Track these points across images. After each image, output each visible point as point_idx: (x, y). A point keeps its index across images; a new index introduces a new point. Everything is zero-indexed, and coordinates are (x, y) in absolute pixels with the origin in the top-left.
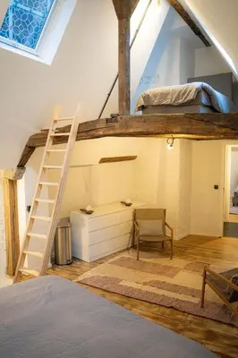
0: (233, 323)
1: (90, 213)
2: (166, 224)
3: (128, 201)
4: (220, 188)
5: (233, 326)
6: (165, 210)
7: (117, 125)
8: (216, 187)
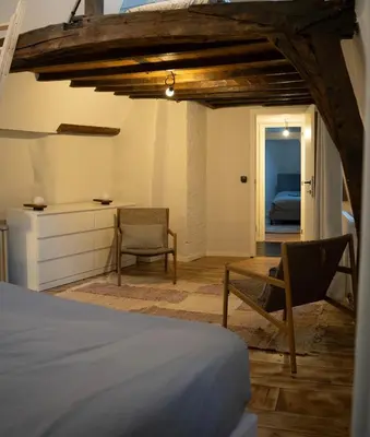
0: (272, 347)
1: (39, 208)
2: (169, 232)
3: (106, 197)
4: (250, 180)
5: (274, 351)
6: (167, 210)
7: (82, 31)
8: (244, 180)
